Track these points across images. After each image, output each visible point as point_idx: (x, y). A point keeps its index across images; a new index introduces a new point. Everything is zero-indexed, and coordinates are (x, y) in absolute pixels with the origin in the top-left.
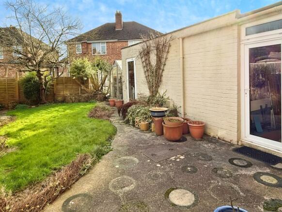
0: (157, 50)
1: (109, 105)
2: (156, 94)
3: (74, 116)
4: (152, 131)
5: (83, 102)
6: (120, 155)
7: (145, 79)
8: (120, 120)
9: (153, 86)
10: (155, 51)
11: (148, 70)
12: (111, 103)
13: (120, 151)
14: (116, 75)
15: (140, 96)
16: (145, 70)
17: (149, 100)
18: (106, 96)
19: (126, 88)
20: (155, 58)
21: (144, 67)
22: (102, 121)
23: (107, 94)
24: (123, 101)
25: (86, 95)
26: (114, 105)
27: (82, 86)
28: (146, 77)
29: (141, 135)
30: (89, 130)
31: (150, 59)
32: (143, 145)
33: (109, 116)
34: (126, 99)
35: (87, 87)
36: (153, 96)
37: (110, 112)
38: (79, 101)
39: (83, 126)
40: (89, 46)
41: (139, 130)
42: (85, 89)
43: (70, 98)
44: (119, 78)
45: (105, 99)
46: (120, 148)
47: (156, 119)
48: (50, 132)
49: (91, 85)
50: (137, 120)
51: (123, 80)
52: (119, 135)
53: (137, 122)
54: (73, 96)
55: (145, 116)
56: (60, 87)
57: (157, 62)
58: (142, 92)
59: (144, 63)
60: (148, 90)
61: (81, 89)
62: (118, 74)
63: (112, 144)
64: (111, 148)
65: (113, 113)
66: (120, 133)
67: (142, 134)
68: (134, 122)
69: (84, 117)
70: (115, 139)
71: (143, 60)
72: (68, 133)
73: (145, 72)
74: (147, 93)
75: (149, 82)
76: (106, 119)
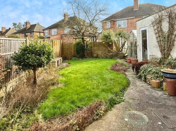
0: (169, 18)
1: (126, 62)
2: (168, 57)
3: (101, 68)
4: (164, 89)
5: (109, 58)
6: (130, 107)
7: (157, 44)
8: (134, 74)
9: (164, 49)
10: (168, 19)
11: (159, 36)
12: (128, 61)
13: (131, 104)
14: (132, 41)
15: (152, 57)
16: (157, 35)
17: (161, 61)
18: (125, 55)
19: (140, 50)
20: (167, 25)
21: (156, 34)
22: (119, 74)
23: (126, 54)
24: (137, 60)
25: (111, 54)
26: (130, 63)
27: (109, 48)
28: (158, 42)
29: (152, 92)
30: (108, 80)
31: (162, 27)
32: (154, 103)
33: (125, 71)
34: (140, 59)
35: (112, 49)
36: (165, 58)
37: (127, 67)
38: (107, 58)
39: (105, 76)
40: (115, 23)
41: (150, 86)
42: (111, 50)
43: (101, 56)
44: (135, 43)
45: (124, 57)
46: (131, 101)
47: (169, 80)
48: (84, 77)
49: (114, 47)
50: (149, 77)
51: (137, 44)
52: (132, 88)
53: (148, 79)
54: (103, 54)
55: (156, 75)
56: (95, 48)
57: (170, 28)
58: (153, 54)
59: (156, 31)
60: (160, 53)
61: (108, 50)
62: (134, 40)
63: (124, 95)
64: (123, 98)
65: (129, 68)
66: (132, 86)
67: (153, 90)
68: (145, 78)
69: (107, 69)
70: (128, 90)
71: (155, 27)
72: (94, 80)
73: (157, 38)
74: (159, 55)
75: (160, 46)
76: (123, 73)
